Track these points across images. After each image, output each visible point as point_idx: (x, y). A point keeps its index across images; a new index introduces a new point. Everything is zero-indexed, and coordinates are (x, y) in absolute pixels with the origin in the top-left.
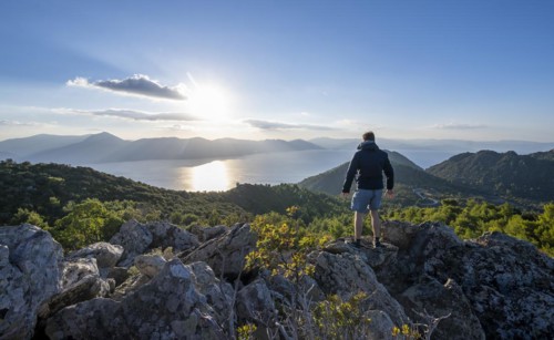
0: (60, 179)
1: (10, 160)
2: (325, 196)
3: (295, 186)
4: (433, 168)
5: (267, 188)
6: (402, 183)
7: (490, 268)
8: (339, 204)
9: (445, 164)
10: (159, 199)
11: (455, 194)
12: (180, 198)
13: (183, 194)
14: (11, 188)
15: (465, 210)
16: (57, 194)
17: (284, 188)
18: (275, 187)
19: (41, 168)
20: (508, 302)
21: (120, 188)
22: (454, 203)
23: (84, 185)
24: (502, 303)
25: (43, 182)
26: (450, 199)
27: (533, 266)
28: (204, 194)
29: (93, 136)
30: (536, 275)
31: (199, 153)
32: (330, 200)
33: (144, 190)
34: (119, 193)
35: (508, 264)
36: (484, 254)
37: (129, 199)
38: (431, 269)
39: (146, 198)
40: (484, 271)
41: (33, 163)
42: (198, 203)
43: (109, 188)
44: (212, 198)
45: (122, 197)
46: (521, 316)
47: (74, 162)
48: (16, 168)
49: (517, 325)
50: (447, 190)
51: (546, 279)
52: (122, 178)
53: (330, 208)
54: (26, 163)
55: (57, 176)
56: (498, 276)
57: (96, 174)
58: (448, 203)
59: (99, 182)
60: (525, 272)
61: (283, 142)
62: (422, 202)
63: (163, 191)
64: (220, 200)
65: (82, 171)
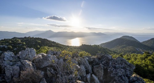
0: (40, 41)
1: (30, 37)
2: (107, 49)
3: (98, 46)
4: (144, 42)
5: (90, 46)
6: (132, 46)
7: (115, 64)
8: (111, 51)
9: (149, 41)
10: (62, 47)
11: (151, 50)
12: (67, 47)
13: (68, 46)
14: (30, 43)
15: (152, 55)
16: (39, 45)
17: (95, 46)
18: (92, 46)
19: (36, 39)
20: (115, 70)
21: (53, 44)
22: (148, 53)
23: (45, 43)
24: (113, 70)
25: (37, 42)
26: (147, 52)
27: (124, 64)
28: (73, 47)
29: (47, 31)
30: (124, 66)
31: (73, 36)
32: (108, 50)
33: (59, 45)
34: (53, 45)
35: (118, 63)
36: (114, 61)
37: (55, 47)
38: (104, 63)
39: (59, 47)
40: (113, 64)
41: (34, 37)
42: (72, 49)
43: (50, 44)
44: (75, 48)
45: (53, 46)
46: (116, 73)
47: (43, 37)
48: (31, 38)
49: (115, 74)
50: (148, 49)
51: (126, 67)
52: (54, 42)
53: (108, 52)
54: (33, 37)
55: (39, 41)
56: (116, 65)
57: (48, 41)
58: (146, 53)
59: (48, 42)
60: (122, 65)
61: (95, 33)
62: (138, 52)
63: (63, 45)
64: (77, 48)
65: (44, 39)
